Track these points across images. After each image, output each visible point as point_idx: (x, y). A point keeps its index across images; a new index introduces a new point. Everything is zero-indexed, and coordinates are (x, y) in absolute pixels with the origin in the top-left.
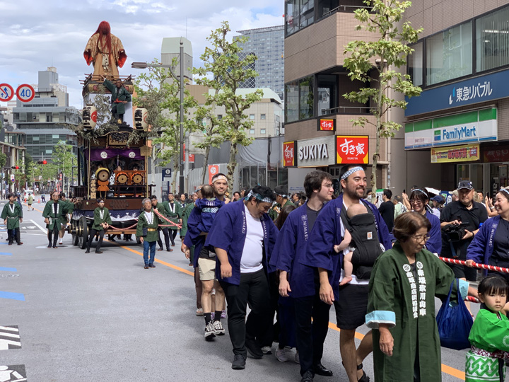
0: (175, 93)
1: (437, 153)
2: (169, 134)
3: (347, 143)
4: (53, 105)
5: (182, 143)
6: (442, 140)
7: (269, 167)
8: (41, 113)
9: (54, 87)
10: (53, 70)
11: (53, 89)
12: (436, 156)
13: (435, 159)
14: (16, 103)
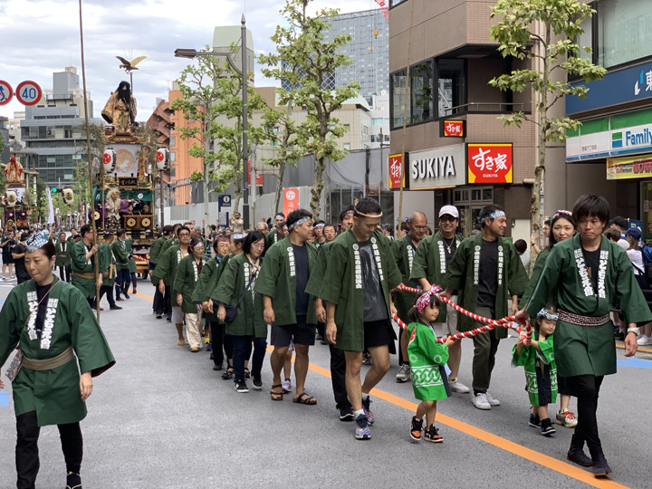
0: (235, 91)
1: (616, 166)
2: (227, 148)
3: (482, 154)
4: (73, 116)
5: (246, 159)
6: (624, 147)
7: (368, 190)
8: (57, 127)
9: (74, 93)
10: (72, 71)
11: (72, 96)
12: (614, 170)
13: (613, 174)
14: (24, 115)
